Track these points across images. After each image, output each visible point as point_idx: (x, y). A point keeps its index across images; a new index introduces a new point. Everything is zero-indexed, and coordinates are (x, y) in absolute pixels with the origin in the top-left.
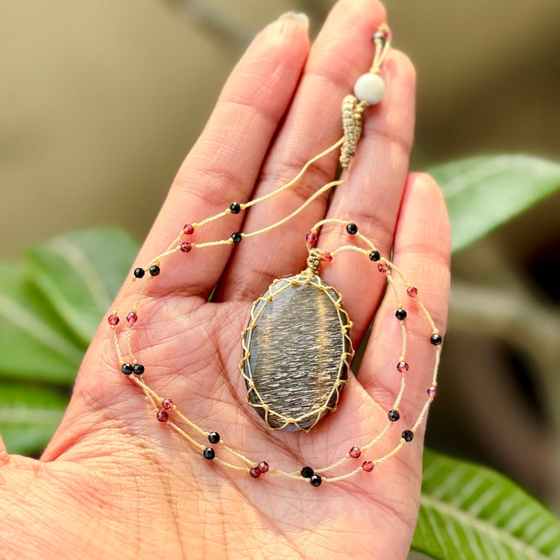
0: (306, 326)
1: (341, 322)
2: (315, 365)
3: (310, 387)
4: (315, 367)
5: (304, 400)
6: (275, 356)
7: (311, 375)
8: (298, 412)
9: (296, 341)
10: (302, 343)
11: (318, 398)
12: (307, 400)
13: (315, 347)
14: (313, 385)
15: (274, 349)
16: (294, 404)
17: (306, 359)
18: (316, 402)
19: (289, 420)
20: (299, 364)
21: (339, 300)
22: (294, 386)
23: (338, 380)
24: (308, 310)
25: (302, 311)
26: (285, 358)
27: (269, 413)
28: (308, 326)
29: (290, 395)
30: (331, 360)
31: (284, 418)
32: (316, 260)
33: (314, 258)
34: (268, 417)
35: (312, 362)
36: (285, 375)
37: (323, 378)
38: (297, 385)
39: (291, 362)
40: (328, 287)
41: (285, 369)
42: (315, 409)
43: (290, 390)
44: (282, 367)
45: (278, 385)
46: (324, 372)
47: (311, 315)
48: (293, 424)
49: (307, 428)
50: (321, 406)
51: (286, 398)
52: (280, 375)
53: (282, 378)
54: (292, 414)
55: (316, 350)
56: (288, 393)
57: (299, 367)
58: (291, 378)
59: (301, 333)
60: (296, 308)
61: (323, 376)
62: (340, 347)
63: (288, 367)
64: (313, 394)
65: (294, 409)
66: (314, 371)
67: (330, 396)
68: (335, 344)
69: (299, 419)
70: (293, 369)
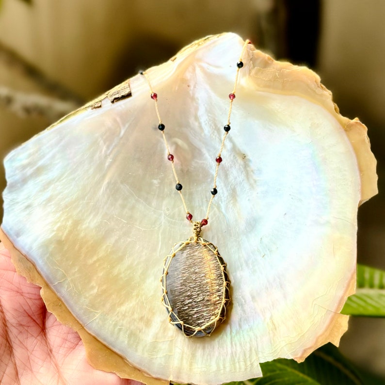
0: (198, 268)
1: (220, 263)
2: (208, 292)
3: (207, 306)
4: (208, 293)
5: (205, 315)
6: (182, 290)
7: (206, 298)
8: (202, 323)
9: (194, 279)
10: (198, 279)
11: (214, 312)
12: (207, 315)
13: (206, 281)
14: (209, 305)
15: (181, 286)
16: (199, 318)
17: (202, 289)
18: (213, 315)
19: (197, 329)
20: (198, 293)
21: (216, 250)
22: (197, 307)
23: (224, 299)
24: (198, 259)
25: (195, 260)
26: (189, 290)
27: (184, 326)
28: (200, 268)
29: (195, 313)
30: (218, 287)
31: (194, 328)
32: (197, 228)
33: (196, 227)
34: (184, 328)
35: (206, 290)
36: (191, 300)
37: (215, 300)
38: (199, 306)
39: (193, 292)
40: (208, 243)
41: (190, 297)
42: (212, 320)
43: (195, 309)
44: (188, 296)
45: (187, 308)
46: (215, 295)
47: (201, 262)
48: (201, 331)
49: (209, 333)
50: (216, 317)
51: (194, 315)
52: (187, 302)
53: (189, 303)
54: (198, 325)
55: (207, 283)
56: (194, 312)
57: (198, 295)
58: (195, 302)
59: (196, 273)
60: (191, 259)
61: (214, 298)
62: (221, 279)
63: (192, 295)
64: (210, 310)
65: (199, 322)
66: (208, 295)
67: (220, 310)
68: (218, 277)
69: (203, 327)
70: (195, 297)
